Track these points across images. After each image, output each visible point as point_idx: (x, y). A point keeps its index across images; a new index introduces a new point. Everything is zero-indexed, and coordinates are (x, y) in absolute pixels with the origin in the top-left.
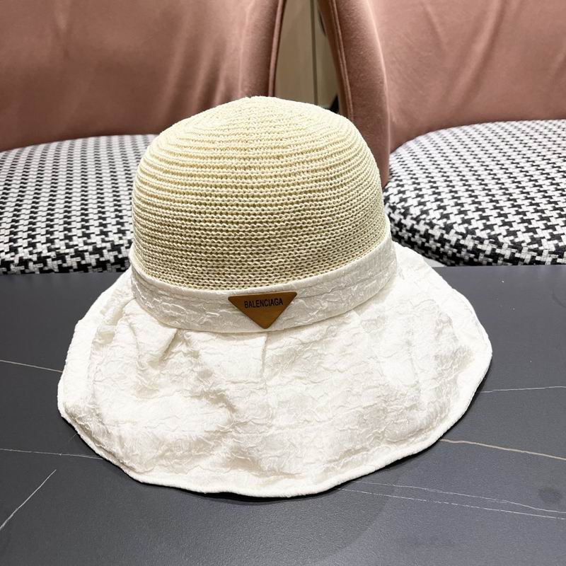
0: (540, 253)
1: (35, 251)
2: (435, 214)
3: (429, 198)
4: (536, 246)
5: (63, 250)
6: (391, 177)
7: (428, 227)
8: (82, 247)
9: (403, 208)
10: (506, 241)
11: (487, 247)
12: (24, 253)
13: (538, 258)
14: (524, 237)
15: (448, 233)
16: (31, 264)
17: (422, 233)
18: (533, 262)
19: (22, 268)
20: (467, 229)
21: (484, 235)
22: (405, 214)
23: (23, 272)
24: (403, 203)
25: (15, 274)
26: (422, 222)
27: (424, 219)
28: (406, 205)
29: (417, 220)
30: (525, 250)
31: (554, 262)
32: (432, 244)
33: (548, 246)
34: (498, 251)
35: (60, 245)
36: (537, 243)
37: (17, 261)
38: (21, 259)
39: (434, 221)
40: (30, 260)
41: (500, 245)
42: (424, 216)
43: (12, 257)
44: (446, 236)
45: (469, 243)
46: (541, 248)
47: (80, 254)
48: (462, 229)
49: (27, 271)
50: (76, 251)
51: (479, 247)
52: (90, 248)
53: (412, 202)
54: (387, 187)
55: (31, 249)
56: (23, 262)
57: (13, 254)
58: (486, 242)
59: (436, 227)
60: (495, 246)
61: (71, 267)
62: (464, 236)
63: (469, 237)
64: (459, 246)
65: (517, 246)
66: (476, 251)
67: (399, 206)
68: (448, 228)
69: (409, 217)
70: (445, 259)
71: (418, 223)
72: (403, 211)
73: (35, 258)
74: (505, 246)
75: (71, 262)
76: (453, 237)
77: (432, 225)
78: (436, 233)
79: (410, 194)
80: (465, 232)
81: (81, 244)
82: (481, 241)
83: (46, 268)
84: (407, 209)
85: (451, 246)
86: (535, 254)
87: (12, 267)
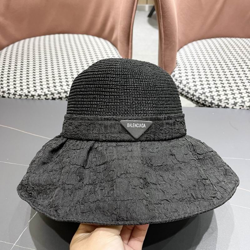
0: (228, 104)
1: (43, 91)
2: (191, 85)
3: (190, 77)
4: (227, 101)
5: (53, 91)
6: (176, 65)
7: (188, 89)
8: (60, 91)
9: (180, 80)
10: (217, 98)
11: (209, 100)
12: (39, 92)
13: (227, 106)
14: (223, 97)
15: (196, 92)
16: (42, 96)
17: (186, 91)
18: (225, 107)
19: (39, 97)
20: (203, 92)
21: (208, 95)
22: (181, 83)
23: (39, 99)
24: (180, 78)
25: (36, 99)
26: (186, 87)
27: (187, 86)
28: (181, 79)
29: (185, 86)
30: (223, 102)
31: (233, 108)
32: (189, 96)
33: (231, 101)
34: (213, 102)
35: (52, 89)
36: (227, 100)
37: (37, 95)
38: (38, 94)
39: (191, 87)
40: (41, 95)
41: (214, 100)
42: (187, 85)
43: (35, 93)
44: (195, 94)
45: (203, 97)
46: (229, 102)
47: (59, 93)
48: (201, 92)
49: (40, 99)
50: (58, 92)
51: (207, 99)
52: (63, 91)
53: (184, 78)
54: (174, 70)
55: (42, 90)
56: (39, 95)
57: (35, 92)
58: (209, 98)
59: (191, 90)
60: (212, 100)
61: (56, 98)
62: (201, 95)
63: (203, 95)
64: (199, 98)
65: (220, 100)
66: (205, 101)
67: (178, 79)
68: (196, 91)
69: (182, 84)
70: (194, 101)
71: (185, 87)
72: (180, 81)
73: (43, 94)
74: (216, 100)
75: (56, 96)
76: (197, 94)
77: (190, 89)
78: (191, 92)
79: (183, 74)
80: (202, 93)
81: (60, 89)
82: (207, 97)
83: (47, 98)
84: (181, 81)
85: (196, 98)
86: (226, 104)
87: (35, 97)
